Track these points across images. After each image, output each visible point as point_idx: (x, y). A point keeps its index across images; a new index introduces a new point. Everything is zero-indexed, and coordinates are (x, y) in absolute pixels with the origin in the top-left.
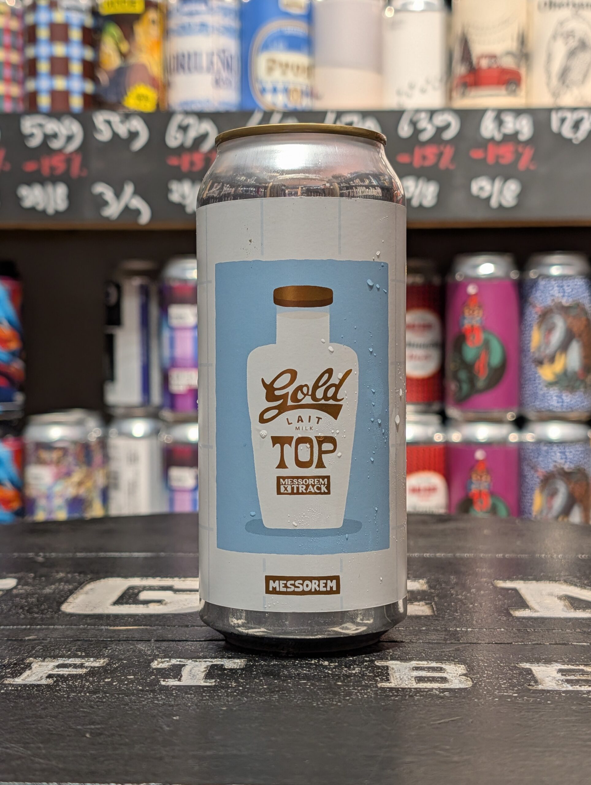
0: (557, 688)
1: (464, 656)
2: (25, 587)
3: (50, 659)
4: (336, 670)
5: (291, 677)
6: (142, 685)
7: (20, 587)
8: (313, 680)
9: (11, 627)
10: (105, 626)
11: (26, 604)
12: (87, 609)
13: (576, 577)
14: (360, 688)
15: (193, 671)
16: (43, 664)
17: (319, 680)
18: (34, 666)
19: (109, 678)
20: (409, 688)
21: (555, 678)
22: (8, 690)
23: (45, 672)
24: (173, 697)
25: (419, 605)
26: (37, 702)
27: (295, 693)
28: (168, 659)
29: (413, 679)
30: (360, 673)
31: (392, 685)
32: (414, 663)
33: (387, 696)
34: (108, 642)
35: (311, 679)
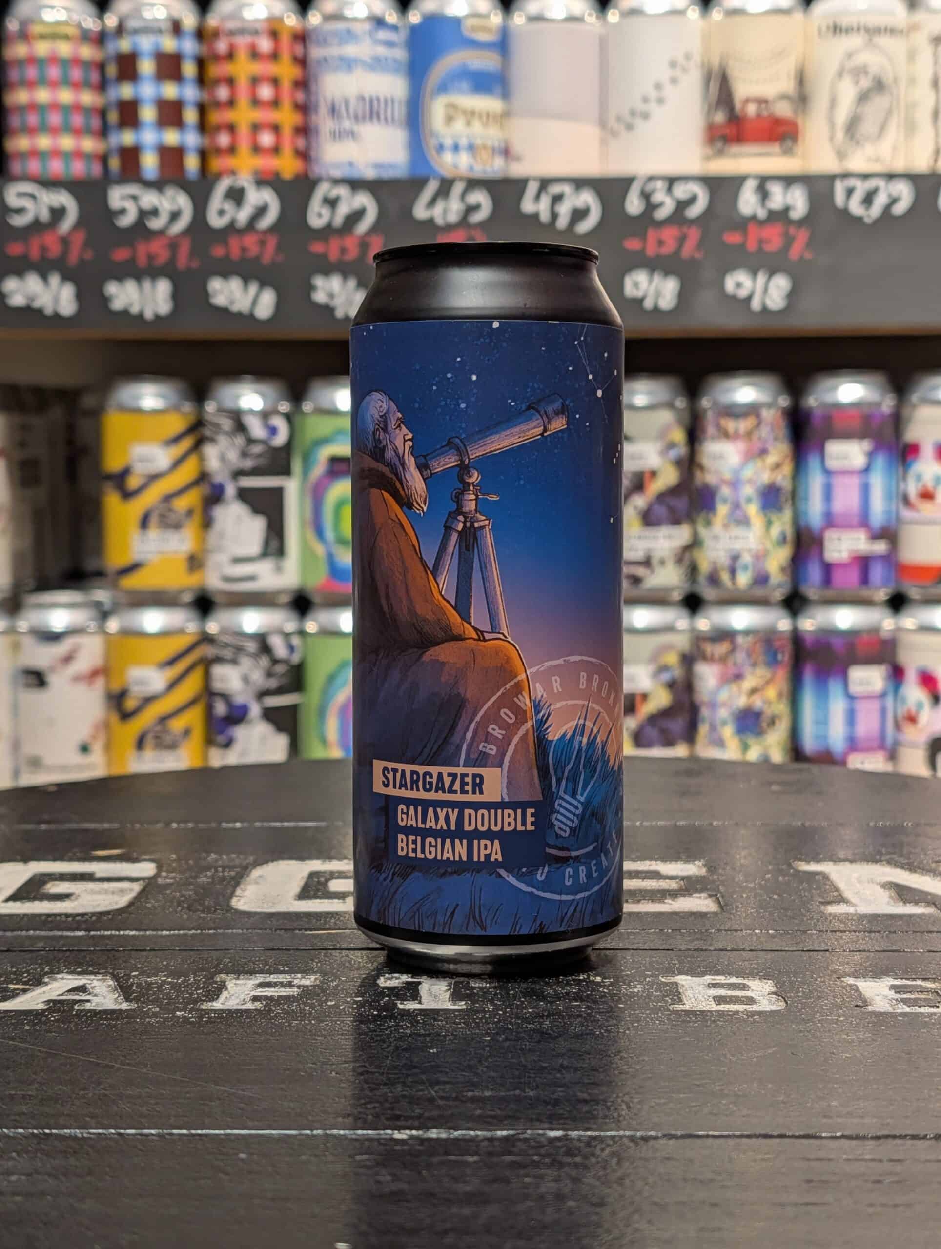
0: (890, 1010)
1: (769, 969)
2: (173, 875)
3: (246, 976)
4: (613, 990)
5: (559, 999)
6: (376, 1009)
7: (164, 874)
8: (588, 1002)
9: (176, 932)
10: (300, 930)
11: (182, 898)
12: (265, 905)
13: (901, 855)
14: (648, 1012)
15: (432, 990)
16: (238, 982)
17: (595, 1002)
18: (230, 985)
19: (331, 1001)
20: (709, 1011)
21: (887, 997)
22: (212, 1017)
23: (246, 993)
24: (420, 1025)
25: (700, 898)
26: (255, 1033)
27: (569, 1018)
28: (396, 975)
29: (711, 999)
30: (644, 992)
31: (687, 1007)
32: (708, 979)
33: (684, 1021)
34: (313, 952)
35: (584, 1001)
